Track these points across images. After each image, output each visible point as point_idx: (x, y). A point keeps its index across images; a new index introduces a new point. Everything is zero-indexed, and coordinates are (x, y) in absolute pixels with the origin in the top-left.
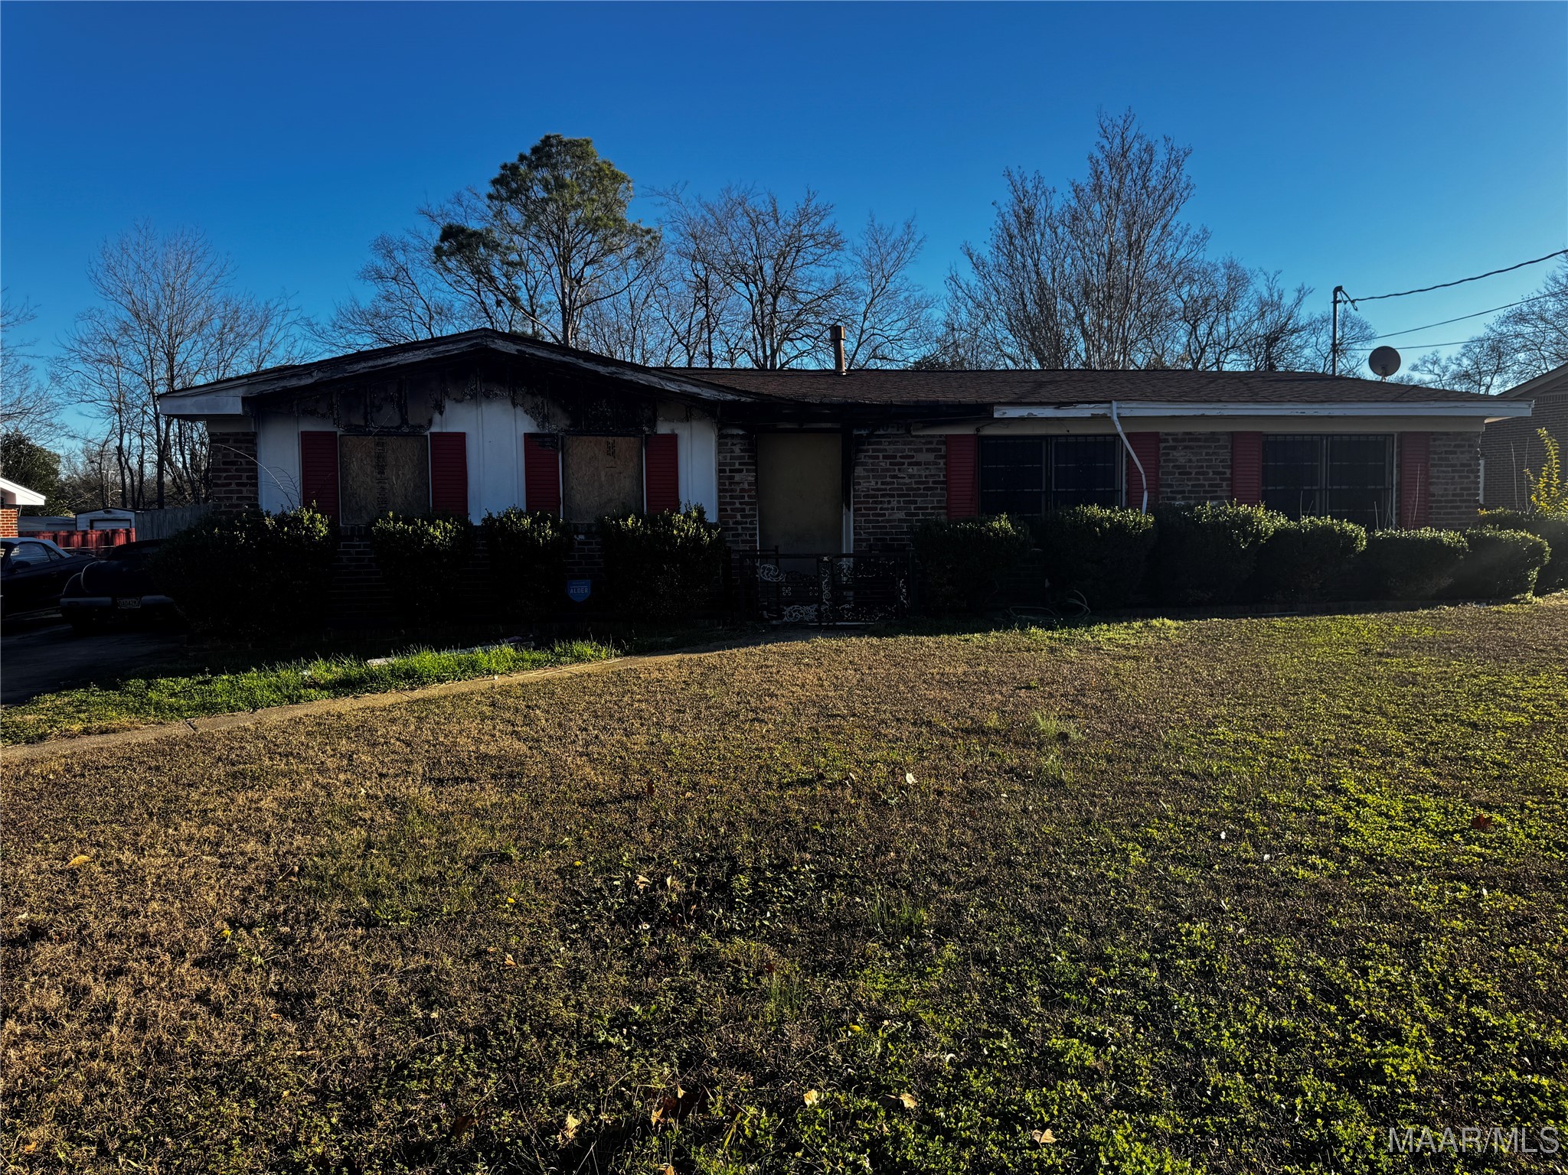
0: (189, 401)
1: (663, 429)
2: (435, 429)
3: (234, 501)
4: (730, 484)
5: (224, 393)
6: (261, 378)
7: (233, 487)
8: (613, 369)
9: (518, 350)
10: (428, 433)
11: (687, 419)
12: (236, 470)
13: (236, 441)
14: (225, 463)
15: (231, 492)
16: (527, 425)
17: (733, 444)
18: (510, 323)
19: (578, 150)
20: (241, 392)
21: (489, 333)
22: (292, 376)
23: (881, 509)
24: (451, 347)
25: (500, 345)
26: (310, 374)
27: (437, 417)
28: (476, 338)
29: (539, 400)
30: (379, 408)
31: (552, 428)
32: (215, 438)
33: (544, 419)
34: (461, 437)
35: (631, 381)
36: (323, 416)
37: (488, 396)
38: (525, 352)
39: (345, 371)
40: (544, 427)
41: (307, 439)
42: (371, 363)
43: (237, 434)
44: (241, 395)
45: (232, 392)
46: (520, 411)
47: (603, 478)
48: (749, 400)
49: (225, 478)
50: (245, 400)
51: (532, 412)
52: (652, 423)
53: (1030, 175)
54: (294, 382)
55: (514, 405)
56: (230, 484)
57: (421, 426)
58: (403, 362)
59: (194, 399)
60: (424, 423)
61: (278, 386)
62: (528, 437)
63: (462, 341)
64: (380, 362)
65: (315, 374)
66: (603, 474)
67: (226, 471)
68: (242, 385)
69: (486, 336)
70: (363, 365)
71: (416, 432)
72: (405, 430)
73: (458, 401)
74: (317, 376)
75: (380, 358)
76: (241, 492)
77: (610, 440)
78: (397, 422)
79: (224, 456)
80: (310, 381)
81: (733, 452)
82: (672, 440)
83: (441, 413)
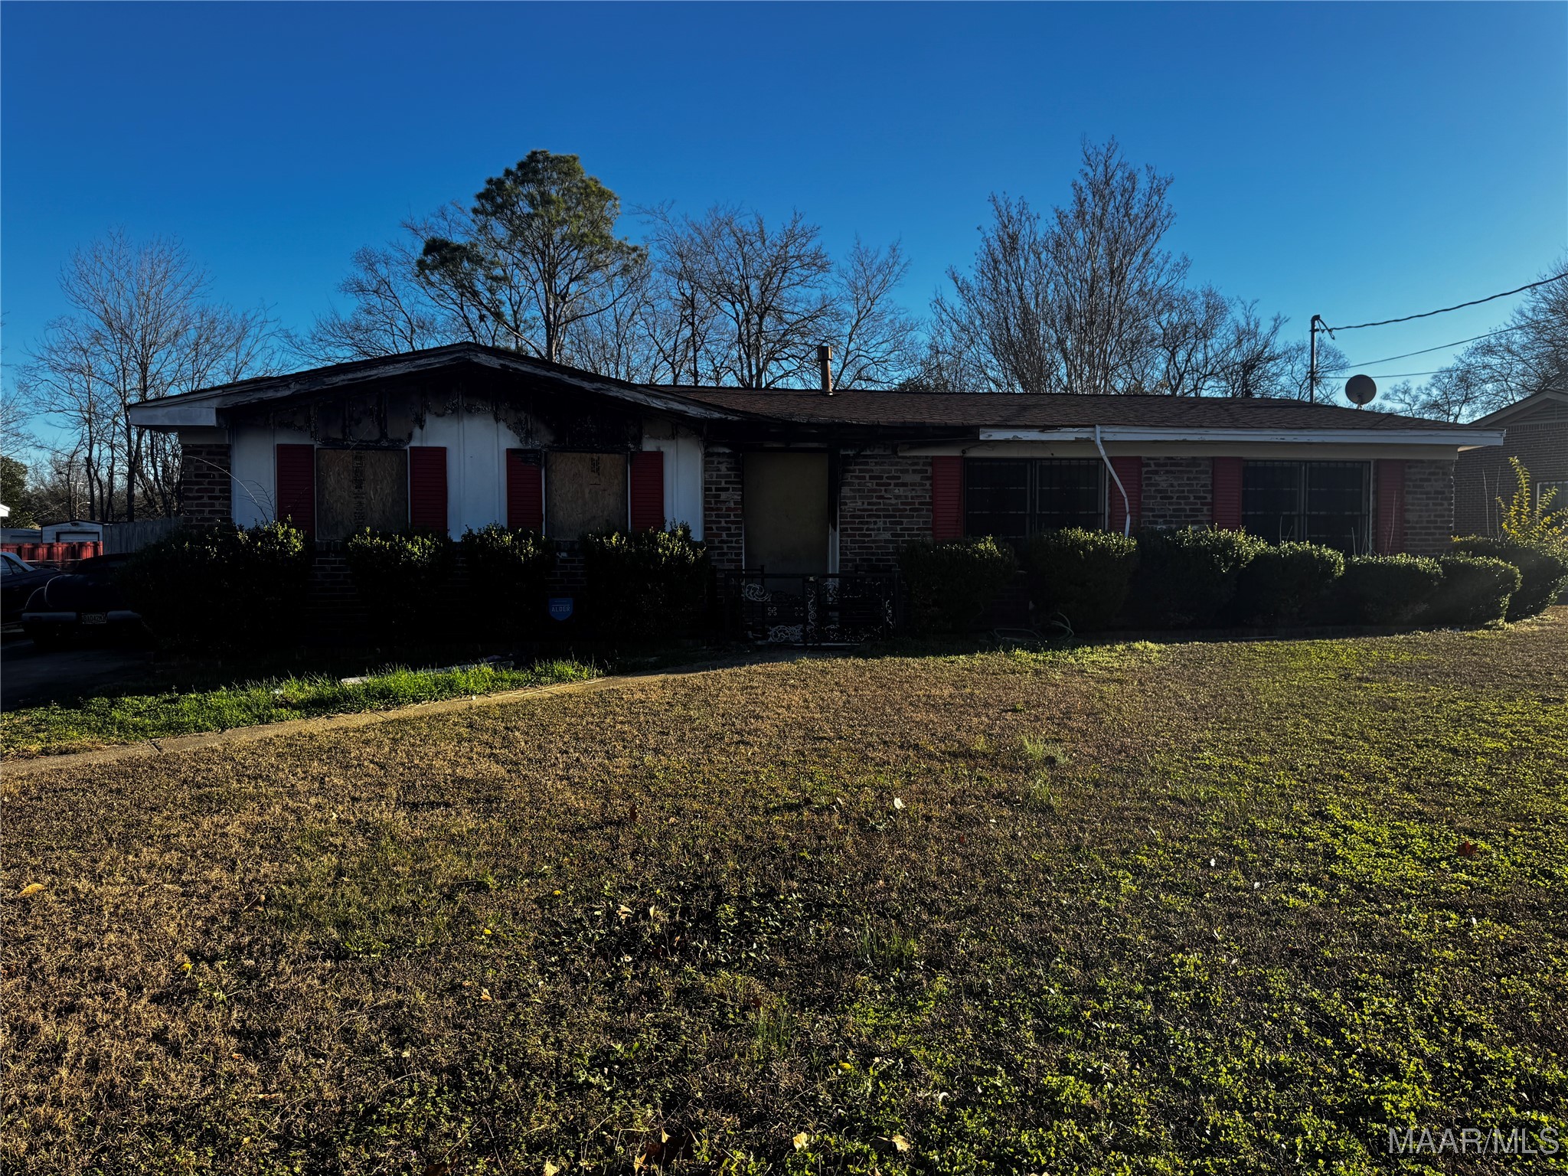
0: (160, 412)
1: (649, 446)
2: (415, 443)
3: (207, 515)
4: (716, 502)
5: (198, 404)
6: (237, 389)
7: (206, 500)
8: (598, 385)
9: (501, 365)
10: (407, 447)
11: (673, 436)
12: (209, 483)
13: (209, 453)
14: (197, 476)
15: (204, 505)
16: (509, 440)
17: (719, 463)
18: (493, 338)
19: (565, 167)
20: (215, 403)
21: (472, 347)
22: (269, 388)
23: (868, 530)
24: (432, 360)
25: (483, 359)
26: (288, 386)
27: (417, 431)
28: (459, 352)
29: (522, 415)
30: (358, 422)
31: (536, 443)
32: (187, 450)
33: (527, 435)
34: (442, 451)
35: (617, 398)
36: (300, 428)
37: (470, 411)
38: (509, 367)
39: (324, 383)
40: (526, 443)
41: (283, 452)
42: (350, 376)
43: (210, 446)
44: (215, 406)
45: (205, 403)
46: (502, 426)
47: (587, 496)
48: (736, 418)
49: (198, 491)
50: (219, 412)
51: (516, 427)
52: (638, 440)
53: (1014, 201)
54: (271, 394)
55: (497, 420)
56: (202, 497)
57: (400, 441)
58: (384, 375)
59: (166, 410)
60: (404, 437)
61: (254, 397)
62: (511, 453)
63: (444, 354)
64: (359, 375)
65: (292, 386)
66: (587, 491)
67: (197, 483)
68: (216, 396)
69: (469, 350)
70: (343, 377)
71: (396, 447)
72: (385, 444)
73: (438, 415)
74: (294, 388)
75: (360, 370)
76: (213, 505)
77: (595, 456)
78: (376, 436)
79: (197, 468)
80: (287, 393)
81: (719, 470)
82: (659, 456)
83: (422, 427)
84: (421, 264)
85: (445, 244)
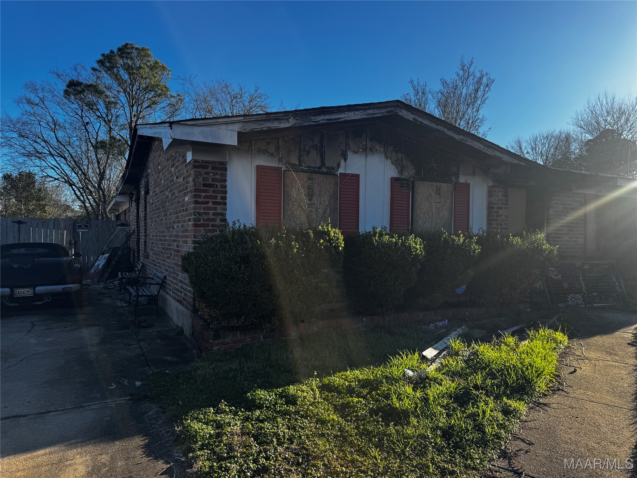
0: (196, 130)
1: (462, 180)
2: (341, 171)
3: (211, 216)
4: (497, 216)
5: (224, 127)
6: (254, 118)
7: (210, 205)
9: (414, 118)
10: (338, 173)
11: (474, 174)
12: (213, 191)
13: (214, 168)
14: (204, 185)
15: (209, 208)
16: (392, 172)
17: (499, 192)
20: (237, 127)
21: (399, 104)
22: (276, 119)
23: (560, 234)
24: (376, 111)
25: (404, 113)
26: (287, 120)
27: (342, 162)
28: (391, 107)
29: (400, 155)
30: (308, 153)
31: (405, 175)
32: (197, 164)
33: (402, 169)
34: (357, 177)
36: (272, 155)
37: (372, 150)
38: (417, 120)
39: (311, 120)
40: (402, 174)
42: (327, 117)
43: (214, 162)
44: (237, 130)
45: (231, 127)
46: (389, 162)
47: (434, 210)
49: (205, 197)
50: (240, 134)
51: (397, 163)
52: (457, 176)
54: (276, 125)
55: (387, 158)
56: (208, 202)
57: (333, 168)
58: (348, 119)
59: (201, 129)
60: (335, 166)
61: (266, 126)
62: (394, 180)
63: (383, 107)
64: (333, 117)
65: (291, 120)
66: (434, 207)
67: (205, 191)
68: (239, 122)
69: (397, 106)
70: (322, 117)
71: (331, 172)
72: (324, 170)
73: (355, 152)
74: (292, 122)
75: (334, 113)
76: (215, 209)
77: (438, 184)
78: (318, 164)
79: (204, 179)
80: (287, 125)
81: (498, 196)
82: (467, 186)
83: (345, 160)
84: (66, 92)
85: (79, 84)
